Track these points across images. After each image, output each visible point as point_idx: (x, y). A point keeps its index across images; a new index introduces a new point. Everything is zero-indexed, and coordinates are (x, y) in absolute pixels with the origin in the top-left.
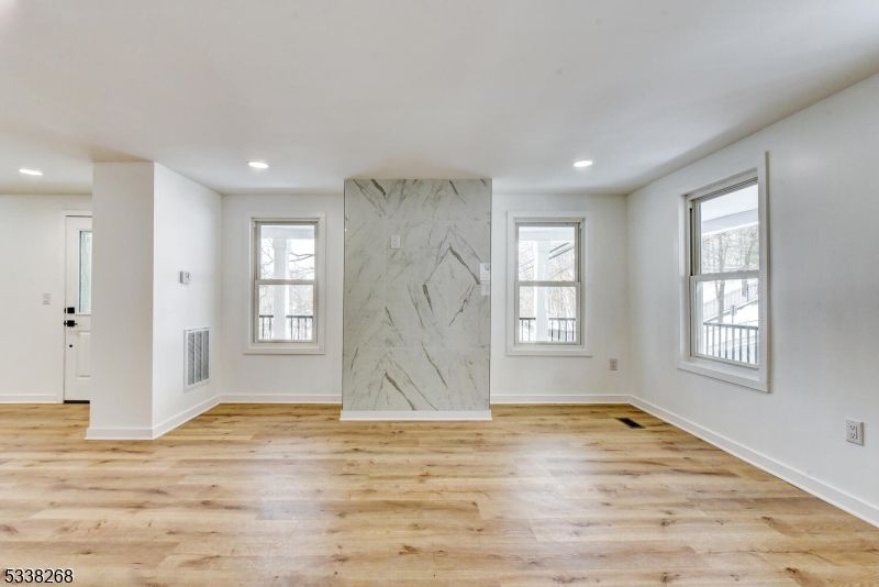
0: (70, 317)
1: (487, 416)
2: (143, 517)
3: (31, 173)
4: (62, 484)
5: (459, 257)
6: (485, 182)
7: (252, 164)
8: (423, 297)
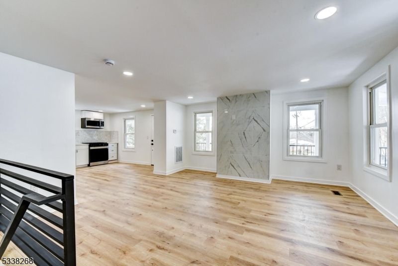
0: (152, 142)
1: (269, 182)
2: (159, 189)
3: (143, 106)
4: (146, 181)
5: (257, 122)
6: (267, 93)
7: (189, 98)
8: (243, 136)
